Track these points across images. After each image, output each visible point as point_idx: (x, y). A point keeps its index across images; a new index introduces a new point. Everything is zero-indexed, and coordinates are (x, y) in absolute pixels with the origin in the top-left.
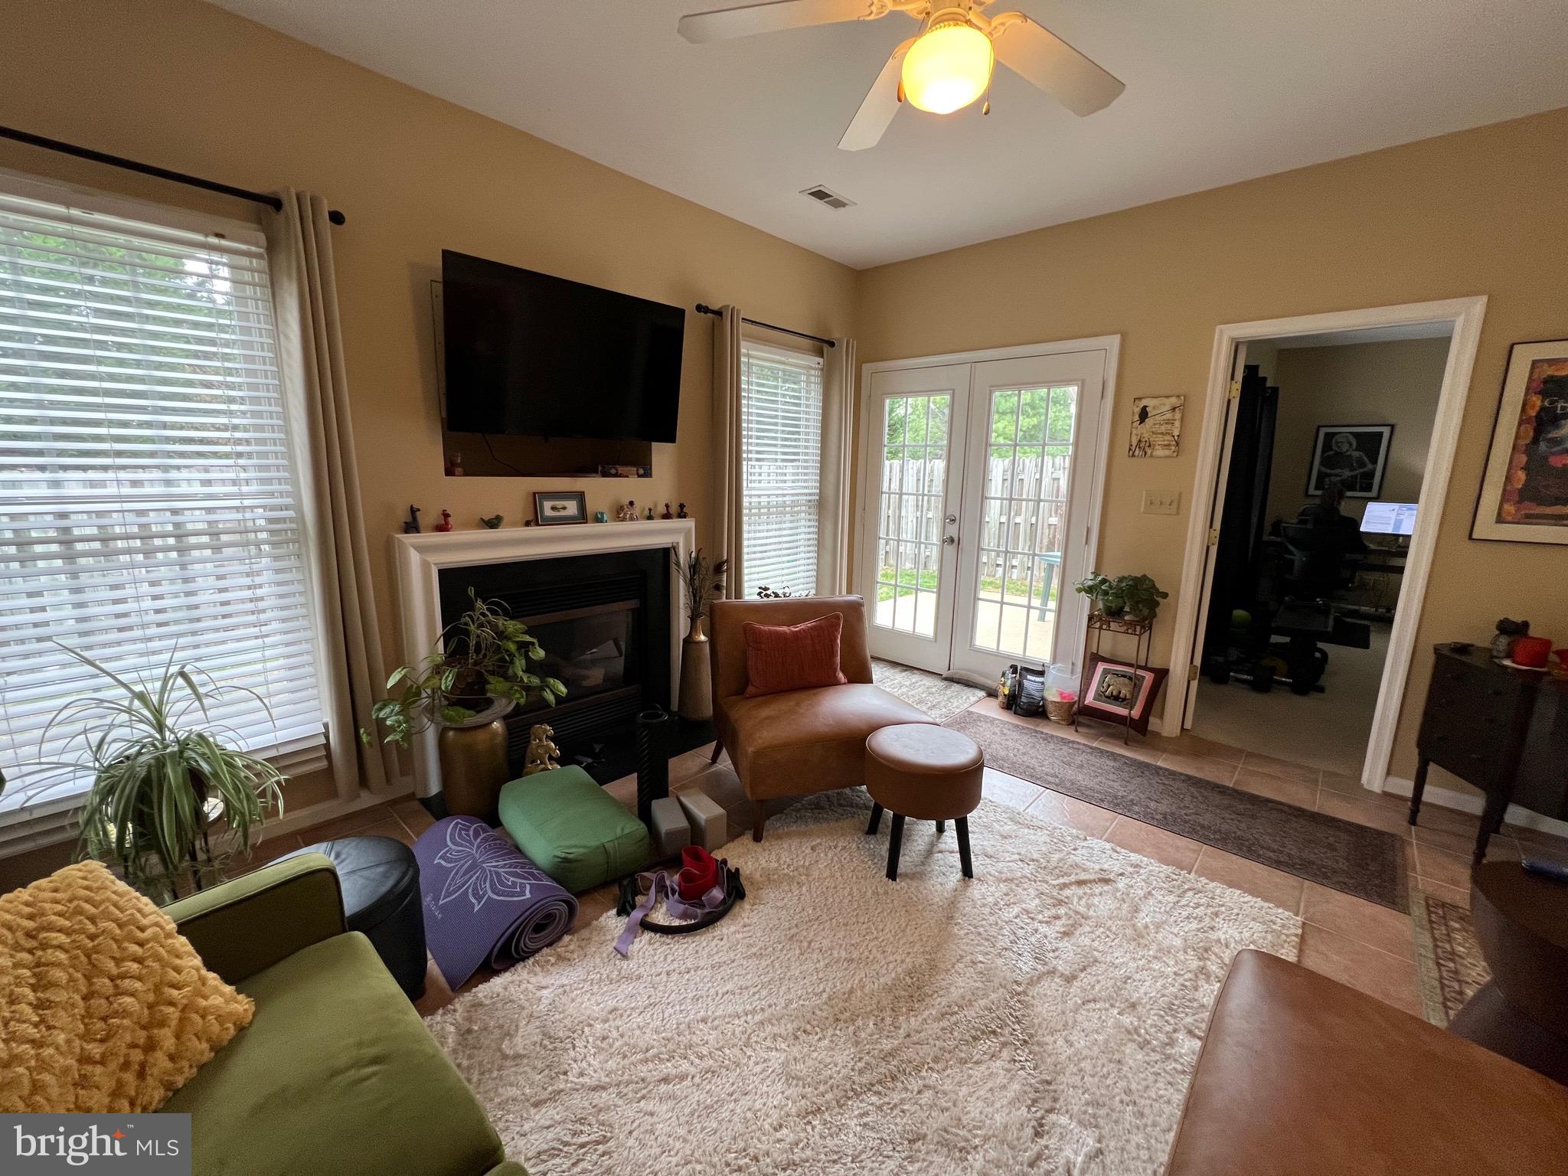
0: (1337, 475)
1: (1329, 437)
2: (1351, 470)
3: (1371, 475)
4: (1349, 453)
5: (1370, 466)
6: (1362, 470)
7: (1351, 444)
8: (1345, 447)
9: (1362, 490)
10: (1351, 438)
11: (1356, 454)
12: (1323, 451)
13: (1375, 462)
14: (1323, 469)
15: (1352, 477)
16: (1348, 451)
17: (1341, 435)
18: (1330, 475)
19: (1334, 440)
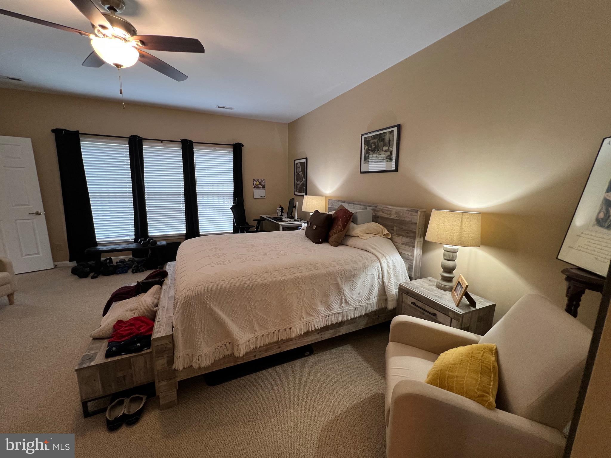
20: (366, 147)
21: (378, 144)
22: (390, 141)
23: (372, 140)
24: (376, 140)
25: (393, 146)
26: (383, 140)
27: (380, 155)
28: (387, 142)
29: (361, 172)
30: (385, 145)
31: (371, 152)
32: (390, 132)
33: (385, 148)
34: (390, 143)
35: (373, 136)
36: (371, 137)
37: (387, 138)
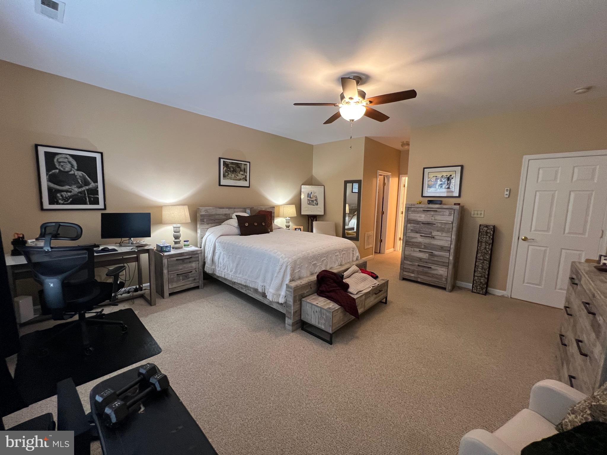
0: (67, 191)
1: (49, 157)
2: (79, 187)
3: (95, 191)
4: (72, 172)
5: (92, 185)
6: (87, 187)
7: (72, 166)
8: (68, 168)
9: (91, 203)
10: (71, 159)
11: (80, 173)
12: (48, 170)
13: (96, 181)
14: (52, 185)
15: (80, 192)
16: (71, 170)
17: (60, 156)
18: (60, 191)
19: (55, 160)
20: (225, 168)
21: (236, 169)
22: (244, 169)
23: (231, 164)
24: (234, 166)
25: (247, 173)
26: (239, 167)
27: (238, 176)
28: (243, 169)
29: (220, 185)
30: (241, 170)
31: (230, 172)
32: (245, 164)
33: (241, 173)
34: (245, 171)
35: (231, 162)
36: (230, 162)
37: (243, 167)
